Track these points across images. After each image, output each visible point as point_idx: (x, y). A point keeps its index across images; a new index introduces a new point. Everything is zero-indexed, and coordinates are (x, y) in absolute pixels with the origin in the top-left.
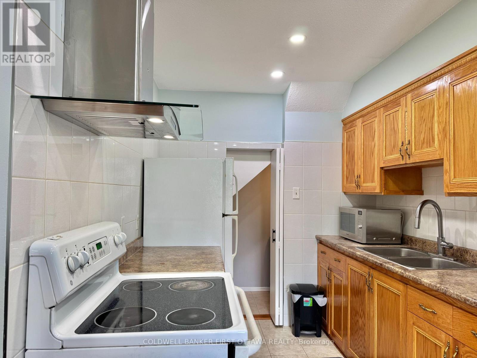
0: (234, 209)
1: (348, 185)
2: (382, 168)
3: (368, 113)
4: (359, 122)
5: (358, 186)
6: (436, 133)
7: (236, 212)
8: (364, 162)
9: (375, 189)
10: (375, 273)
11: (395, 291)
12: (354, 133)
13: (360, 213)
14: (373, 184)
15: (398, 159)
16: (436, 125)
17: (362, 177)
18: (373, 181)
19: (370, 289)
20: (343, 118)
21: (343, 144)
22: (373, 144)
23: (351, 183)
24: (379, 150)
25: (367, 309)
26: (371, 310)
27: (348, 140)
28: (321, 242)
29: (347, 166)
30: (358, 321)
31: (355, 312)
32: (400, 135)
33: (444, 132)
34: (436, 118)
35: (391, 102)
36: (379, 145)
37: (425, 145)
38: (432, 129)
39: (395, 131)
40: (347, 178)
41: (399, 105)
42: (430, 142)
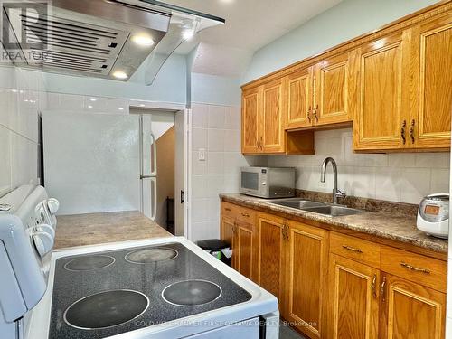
0: (153, 170)
1: (248, 147)
2: (286, 131)
3: (271, 81)
4: (261, 89)
5: (260, 147)
6: (346, 99)
7: (155, 173)
8: (267, 126)
9: (278, 149)
10: (292, 223)
11: (316, 237)
12: (255, 98)
13: (264, 171)
14: (277, 145)
15: (305, 122)
16: (346, 91)
17: (264, 138)
18: (276, 142)
19: (286, 237)
20: (242, 84)
21: (242, 109)
22: (277, 109)
23: (252, 144)
24: (283, 114)
25: (282, 255)
26: (287, 256)
27: (248, 105)
28: (224, 199)
29: (247, 130)
30: (270, 267)
31: (266, 259)
32: (307, 101)
33: (355, 98)
34: (346, 85)
35: (298, 70)
36: (284, 110)
37: (334, 109)
38: (341, 95)
39: (301, 97)
40: (247, 141)
41: (307, 73)
42: (340, 106)
